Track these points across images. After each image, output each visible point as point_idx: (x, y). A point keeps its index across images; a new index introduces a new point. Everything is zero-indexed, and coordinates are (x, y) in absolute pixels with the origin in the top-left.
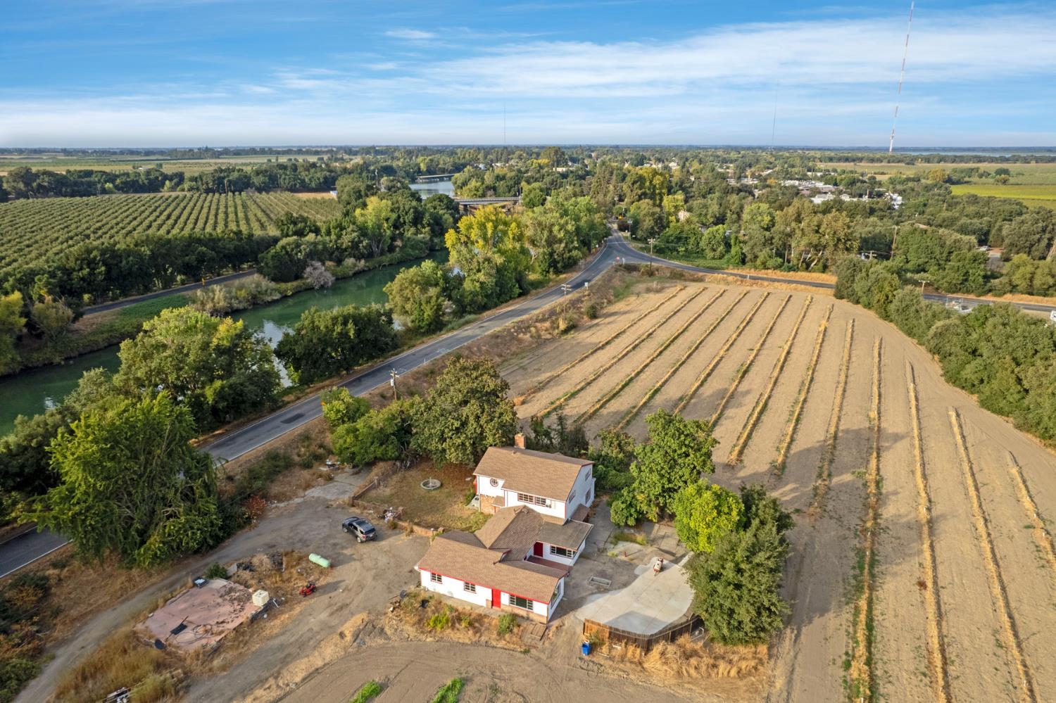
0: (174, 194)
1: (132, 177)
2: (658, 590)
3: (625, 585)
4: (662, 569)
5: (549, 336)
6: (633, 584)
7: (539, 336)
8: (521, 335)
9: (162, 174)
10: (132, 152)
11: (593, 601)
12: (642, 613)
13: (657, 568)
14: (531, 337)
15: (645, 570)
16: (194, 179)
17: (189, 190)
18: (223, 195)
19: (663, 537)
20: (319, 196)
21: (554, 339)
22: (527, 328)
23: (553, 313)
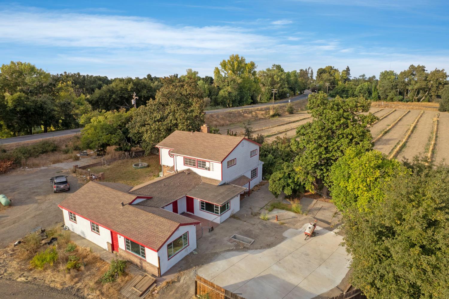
2: (307, 255)
3: (269, 246)
4: (314, 234)
5: (262, 117)
6: (279, 246)
7: (257, 117)
8: (246, 115)
11: (226, 258)
12: (282, 277)
13: (308, 231)
14: (252, 116)
15: (295, 234)
19: (320, 209)
21: (265, 119)
22: (251, 112)
23: (268, 109)
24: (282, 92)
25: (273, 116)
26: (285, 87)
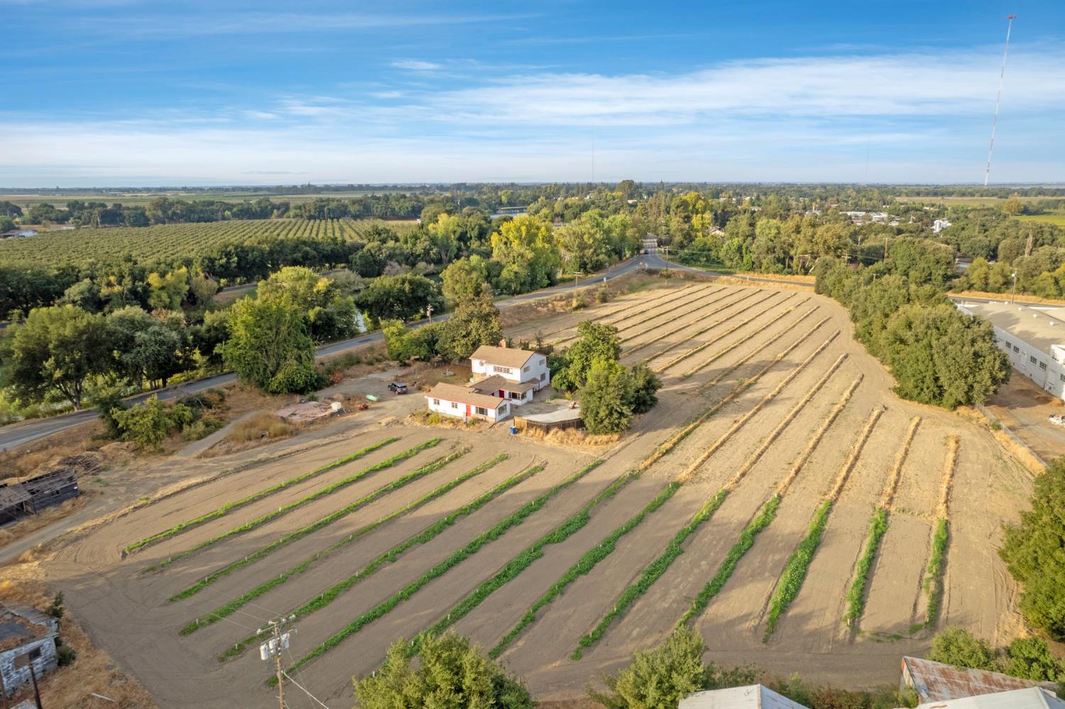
0: (281, 220)
1: (246, 206)
5: (562, 311)
6: (554, 413)
7: (554, 310)
8: (540, 308)
9: (271, 204)
10: (242, 189)
14: (548, 310)
15: (565, 408)
16: (299, 208)
17: (294, 217)
18: (323, 221)
20: (406, 223)
21: (566, 313)
22: (546, 305)
23: (570, 296)
24: (597, 261)
25: (577, 308)
26: (602, 253)
